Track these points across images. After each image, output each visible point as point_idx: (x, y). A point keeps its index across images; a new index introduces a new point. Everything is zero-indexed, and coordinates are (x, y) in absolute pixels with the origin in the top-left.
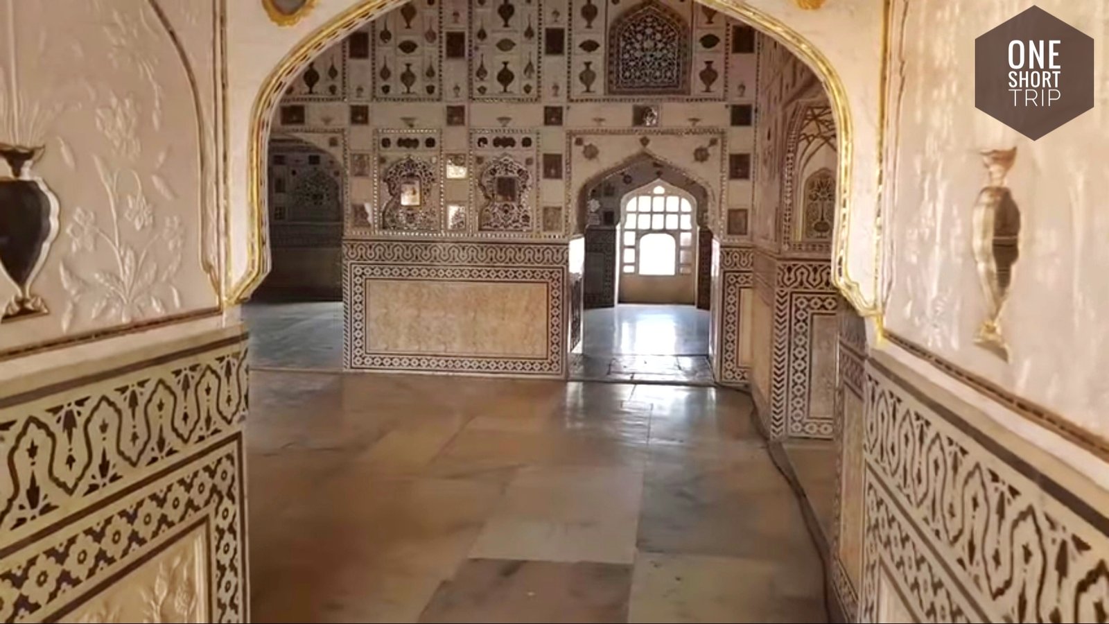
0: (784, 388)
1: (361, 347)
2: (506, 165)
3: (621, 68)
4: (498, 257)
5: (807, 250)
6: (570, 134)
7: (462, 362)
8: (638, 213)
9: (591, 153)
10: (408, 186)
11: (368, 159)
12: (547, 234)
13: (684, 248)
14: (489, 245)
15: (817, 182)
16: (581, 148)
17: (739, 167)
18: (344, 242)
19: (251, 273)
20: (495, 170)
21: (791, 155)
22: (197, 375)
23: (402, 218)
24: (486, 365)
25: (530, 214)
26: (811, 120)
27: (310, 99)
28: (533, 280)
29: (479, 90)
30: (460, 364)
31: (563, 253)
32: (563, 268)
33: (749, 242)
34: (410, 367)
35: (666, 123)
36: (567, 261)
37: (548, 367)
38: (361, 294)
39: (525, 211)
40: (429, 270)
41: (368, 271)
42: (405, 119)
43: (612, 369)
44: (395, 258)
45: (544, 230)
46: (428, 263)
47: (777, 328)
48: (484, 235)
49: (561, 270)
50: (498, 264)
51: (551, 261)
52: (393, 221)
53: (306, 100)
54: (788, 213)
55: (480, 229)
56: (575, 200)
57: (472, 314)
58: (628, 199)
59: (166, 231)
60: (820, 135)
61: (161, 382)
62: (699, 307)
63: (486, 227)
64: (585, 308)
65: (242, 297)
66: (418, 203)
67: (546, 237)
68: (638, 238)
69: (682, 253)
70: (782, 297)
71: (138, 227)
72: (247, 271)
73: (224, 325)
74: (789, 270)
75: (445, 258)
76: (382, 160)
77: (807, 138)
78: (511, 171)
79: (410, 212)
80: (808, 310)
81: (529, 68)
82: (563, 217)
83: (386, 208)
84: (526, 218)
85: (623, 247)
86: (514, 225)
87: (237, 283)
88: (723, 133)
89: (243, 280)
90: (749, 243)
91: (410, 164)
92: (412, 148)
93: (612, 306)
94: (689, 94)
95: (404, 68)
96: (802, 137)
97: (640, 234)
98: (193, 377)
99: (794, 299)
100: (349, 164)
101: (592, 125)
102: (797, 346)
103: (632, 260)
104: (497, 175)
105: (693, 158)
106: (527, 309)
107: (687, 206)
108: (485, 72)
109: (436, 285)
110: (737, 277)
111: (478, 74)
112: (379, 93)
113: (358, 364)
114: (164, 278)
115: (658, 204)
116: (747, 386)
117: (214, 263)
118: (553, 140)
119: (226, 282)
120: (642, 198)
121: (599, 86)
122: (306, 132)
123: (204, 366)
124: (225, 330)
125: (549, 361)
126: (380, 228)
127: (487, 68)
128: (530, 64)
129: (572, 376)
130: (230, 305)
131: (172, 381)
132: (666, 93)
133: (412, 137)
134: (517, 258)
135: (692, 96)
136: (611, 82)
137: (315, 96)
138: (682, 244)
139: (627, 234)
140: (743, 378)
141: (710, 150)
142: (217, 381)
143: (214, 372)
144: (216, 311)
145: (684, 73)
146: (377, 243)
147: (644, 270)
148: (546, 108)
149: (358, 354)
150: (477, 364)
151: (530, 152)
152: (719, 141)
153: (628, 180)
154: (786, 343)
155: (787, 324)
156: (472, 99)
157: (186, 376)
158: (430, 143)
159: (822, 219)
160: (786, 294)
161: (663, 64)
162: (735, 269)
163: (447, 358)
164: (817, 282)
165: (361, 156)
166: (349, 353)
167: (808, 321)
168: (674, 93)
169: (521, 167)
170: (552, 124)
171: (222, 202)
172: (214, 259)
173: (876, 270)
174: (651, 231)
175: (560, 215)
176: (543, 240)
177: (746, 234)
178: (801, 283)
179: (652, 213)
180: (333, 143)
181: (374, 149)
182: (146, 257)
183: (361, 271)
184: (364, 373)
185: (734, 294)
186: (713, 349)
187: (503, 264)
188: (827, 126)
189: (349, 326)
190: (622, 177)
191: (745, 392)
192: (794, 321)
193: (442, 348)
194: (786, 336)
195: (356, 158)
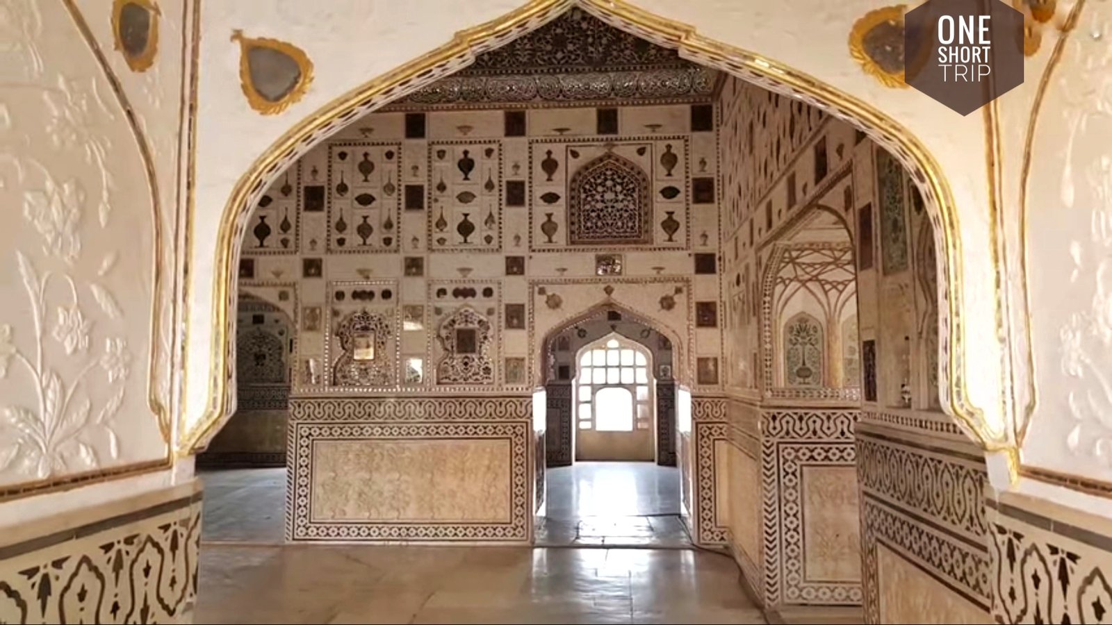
0: (777, 549)
1: (305, 516)
2: (466, 316)
3: (582, 218)
4: (457, 412)
5: (790, 398)
6: (533, 284)
7: (417, 529)
8: (593, 367)
9: (554, 303)
10: (362, 341)
11: (321, 312)
12: (509, 386)
13: (641, 402)
14: (448, 400)
15: (796, 325)
16: (544, 298)
17: (706, 315)
18: (292, 401)
19: (212, 414)
20: (454, 321)
21: (767, 299)
22: (133, 550)
23: (356, 374)
24: (444, 532)
25: (491, 366)
26: (788, 263)
27: (261, 253)
28: (495, 436)
29: (438, 241)
30: (415, 532)
31: (526, 406)
32: (527, 423)
33: (721, 391)
34: (359, 538)
35: (630, 272)
36: (531, 415)
37: (512, 532)
38: (307, 456)
39: (486, 363)
40: (382, 429)
41: (317, 431)
42: (361, 272)
43: (581, 533)
44: (346, 416)
45: (507, 382)
46: (381, 420)
47: (765, 481)
48: (442, 389)
49: (524, 425)
50: (458, 420)
51: (514, 415)
52: (344, 377)
53: (256, 253)
54: (768, 358)
55: (438, 383)
56: (538, 351)
57: (429, 476)
58: (582, 354)
59: (106, 358)
60: (796, 278)
61: (85, 559)
62: (660, 464)
63: (445, 381)
64: (548, 466)
65: (196, 446)
66: (371, 357)
67: (510, 388)
68: (593, 393)
69: (639, 407)
70: (768, 448)
71: (69, 350)
72: (206, 411)
73: (173, 483)
74: (774, 418)
75: (400, 415)
76: (335, 313)
77: (783, 281)
78: (471, 322)
79: (363, 367)
80: (796, 461)
81: (490, 219)
82: (526, 368)
83: (337, 363)
84: (487, 370)
85: (578, 403)
86: (474, 377)
87: (192, 428)
88: (688, 281)
89: (200, 423)
90: (720, 393)
91: (365, 315)
92: (368, 301)
93: (570, 464)
94: (652, 243)
95: (361, 221)
96: (779, 280)
97: (595, 388)
98: (127, 553)
99: (781, 450)
100: (299, 319)
101: (557, 275)
102: (788, 501)
103: (589, 416)
104: (457, 326)
105: (659, 306)
106: (489, 468)
107: (641, 359)
108: (445, 224)
109: (389, 445)
110: (710, 429)
111: (437, 225)
112: (334, 245)
113: (301, 535)
114: (98, 420)
115: (613, 358)
116: (726, 547)
117: (164, 402)
118: (515, 290)
119: (178, 428)
120: (596, 352)
121: (561, 236)
122: (255, 285)
123: (143, 537)
124: (171, 489)
125: (513, 525)
126: (330, 386)
127: (447, 219)
128: (491, 215)
129: (538, 542)
130: (180, 456)
131: (99, 559)
132: (627, 243)
133: (368, 289)
134: (477, 412)
135: (655, 245)
136: (572, 232)
137: (267, 250)
138: (639, 398)
139: (582, 389)
140: (722, 539)
141: (676, 298)
142: (159, 557)
143: (156, 545)
144: (164, 464)
145: (646, 222)
146: (326, 401)
147: (601, 426)
148: (507, 258)
149: (302, 524)
150: (434, 531)
151: (491, 303)
152: (685, 289)
153: (582, 334)
154: (776, 498)
155: (775, 477)
156: (431, 250)
157: (119, 552)
158: (386, 294)
159: (804, 364)
160: (772, 444)
161: (625, 215)
162: (708, 420)
163: (400, 526)
164: (804, 432)
165: (313, 310)
166: (291, 523)
167: (798, 474)
168: (635, 242)
169: (482, 317)
170: (515, 273)
171: (180, 326)
172: (165, 397)
173: (1003, 392)
174: (606, 385)
175: (523, 367)
176: (505, 392)
177: (716, 382)
178: (788, 433)
179: (606, 367)
180: (283, 296)
181: (327, 302)
182: (75, 391)
183: (308, 432)
184: (306, 546)
185: (708, 447)
186: (688, 508)
187: (462, 420)
188: (803, 269)
189: (292, 492)
190: (576, 331)
191: (726, 554)
192: (782, 473)
193: (395, 514)
194: (776, 491)
195: (308, 311)
